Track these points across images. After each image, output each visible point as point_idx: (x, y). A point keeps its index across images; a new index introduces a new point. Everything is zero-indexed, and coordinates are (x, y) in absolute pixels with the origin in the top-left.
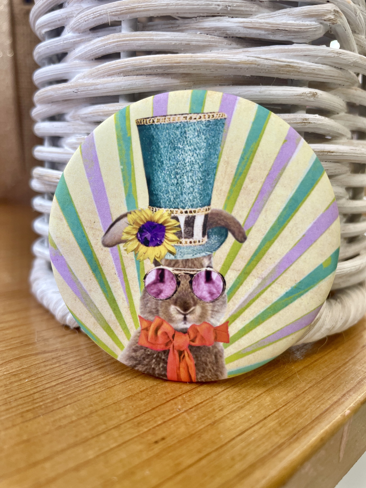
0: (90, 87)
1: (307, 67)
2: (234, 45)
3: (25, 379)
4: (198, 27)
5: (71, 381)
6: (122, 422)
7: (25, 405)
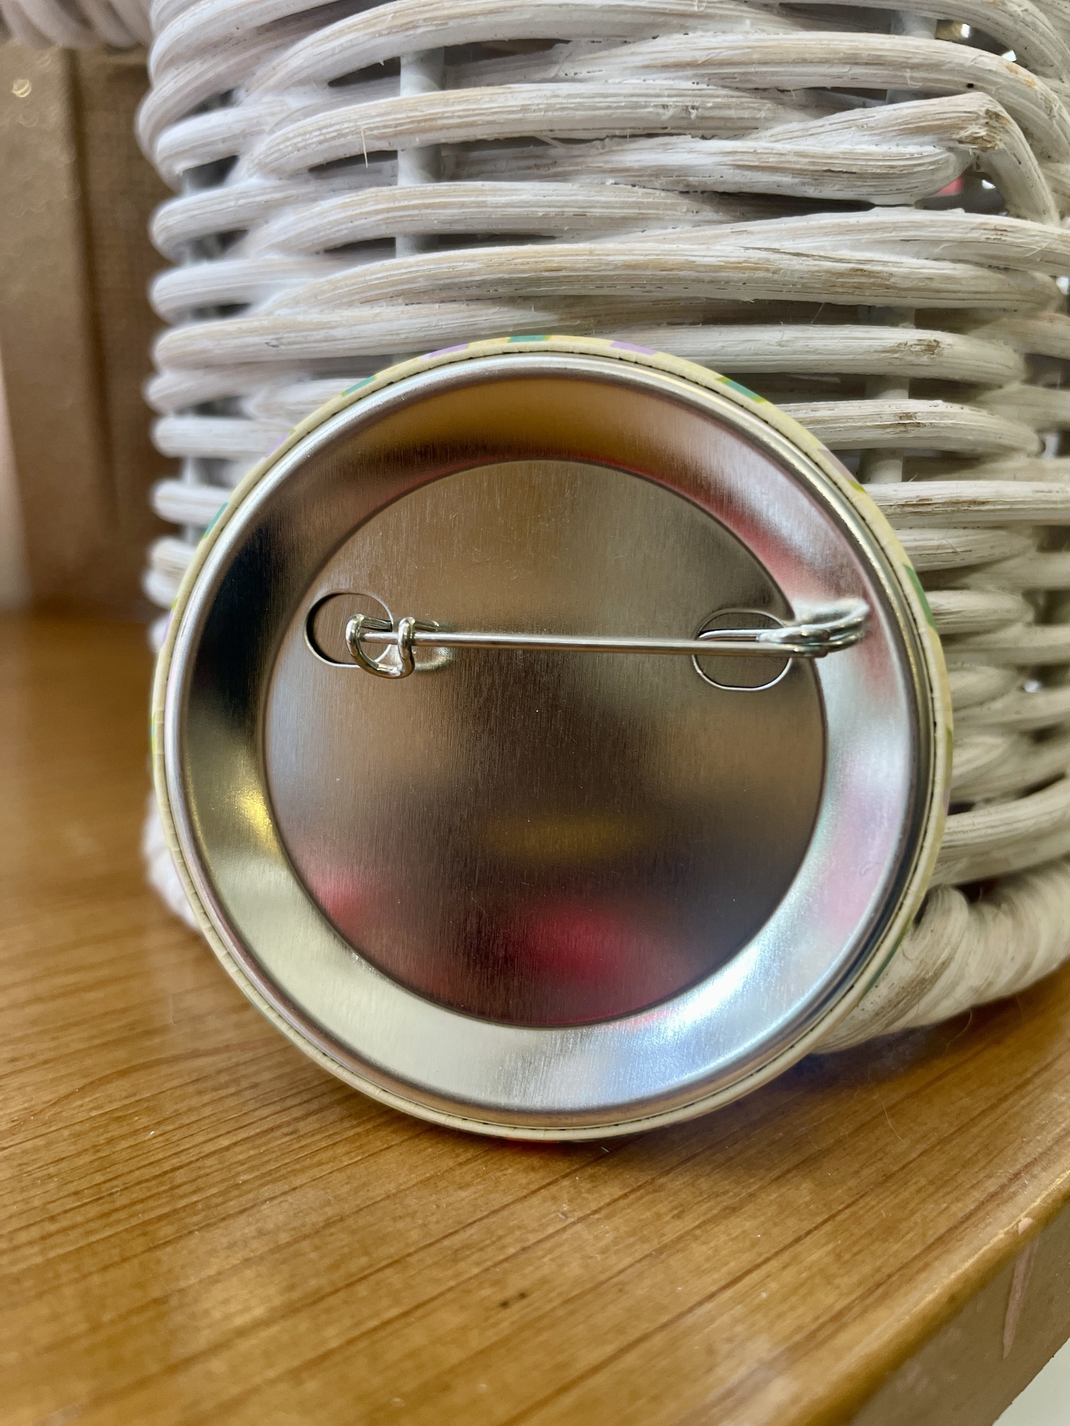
0: (315, 333)
1: (911, 273)
2: (708, 213)
3: (147, 1129)
4: (609, 166)
5: (269, 1136)
6: (412, 1250)
7: (152, 1203)
